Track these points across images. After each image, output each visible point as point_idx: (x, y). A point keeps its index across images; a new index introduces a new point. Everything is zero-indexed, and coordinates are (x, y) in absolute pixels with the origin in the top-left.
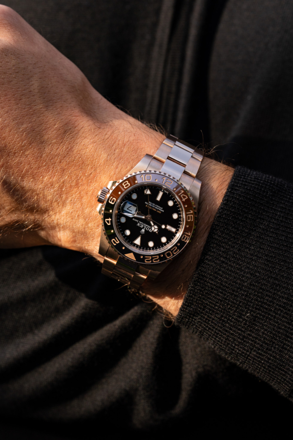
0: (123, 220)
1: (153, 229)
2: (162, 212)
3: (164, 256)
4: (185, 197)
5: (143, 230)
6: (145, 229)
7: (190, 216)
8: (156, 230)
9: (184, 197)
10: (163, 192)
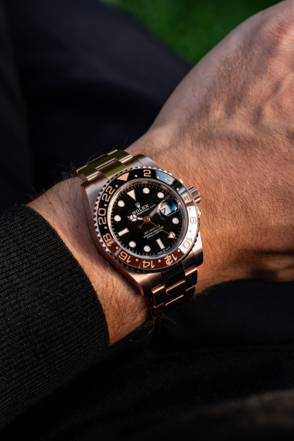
0: (161, 195)
1: (135, 216)
2: (145, 235)
3: (104, 207)
4: (145, 266)
5: (139, 206)
6: (138, 209)
7: (126, 257)
8: (131, 217)
9: (146, 264)
10: (162, 250)
